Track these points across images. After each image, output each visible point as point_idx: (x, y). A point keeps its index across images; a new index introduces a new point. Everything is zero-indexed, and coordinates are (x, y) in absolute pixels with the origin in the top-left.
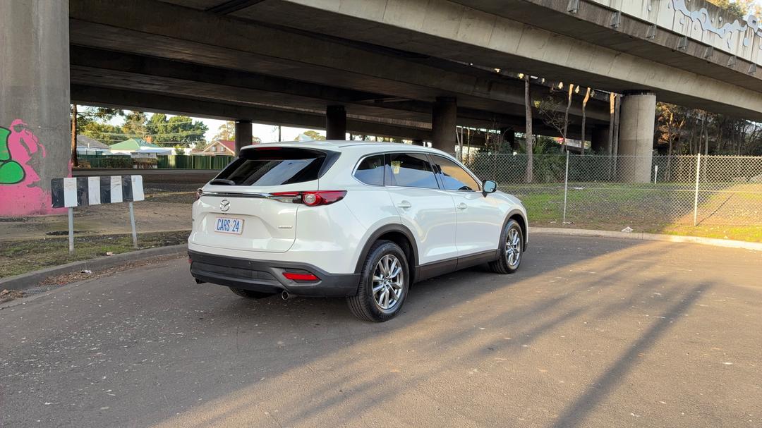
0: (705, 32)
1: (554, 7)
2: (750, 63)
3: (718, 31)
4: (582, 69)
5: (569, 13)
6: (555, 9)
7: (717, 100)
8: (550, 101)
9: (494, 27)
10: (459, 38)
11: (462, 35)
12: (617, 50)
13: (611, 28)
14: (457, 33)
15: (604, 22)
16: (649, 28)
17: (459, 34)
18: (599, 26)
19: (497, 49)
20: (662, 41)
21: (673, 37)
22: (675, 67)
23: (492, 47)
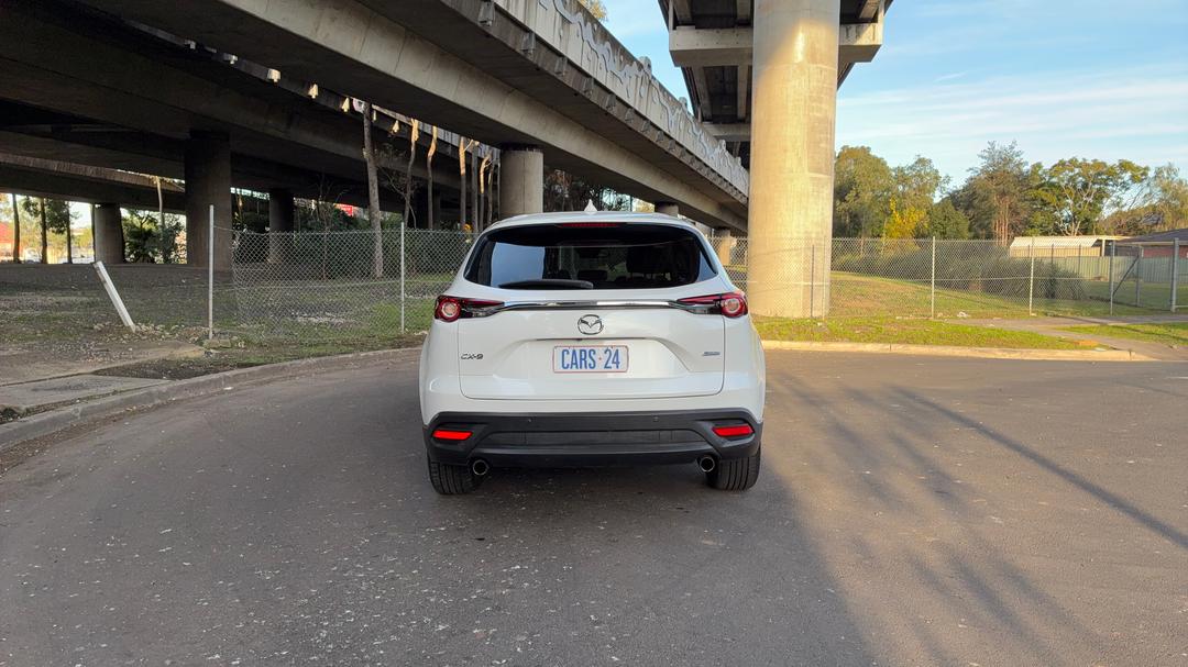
0: (609, 73)
1: (465, 13)
2: (645, 118)
3: (621, 75)
4: (471, 108)
5: (479, 24)
6: (465, 15)
7: (601, 163)
8: (387, 152)
9: (368, 27)
10: (319, 39)
11: (324, 35)
12: (510, 85)
13: (522, 53)
14: (317, 30)
15: (516, 44)
16: (559, 60)
17: (319, 32)
18: (510, 48)
19: (370, 64)
20: (569, 79)
21: (580, 75)
22: (568, 116)
23: (364, 60)
